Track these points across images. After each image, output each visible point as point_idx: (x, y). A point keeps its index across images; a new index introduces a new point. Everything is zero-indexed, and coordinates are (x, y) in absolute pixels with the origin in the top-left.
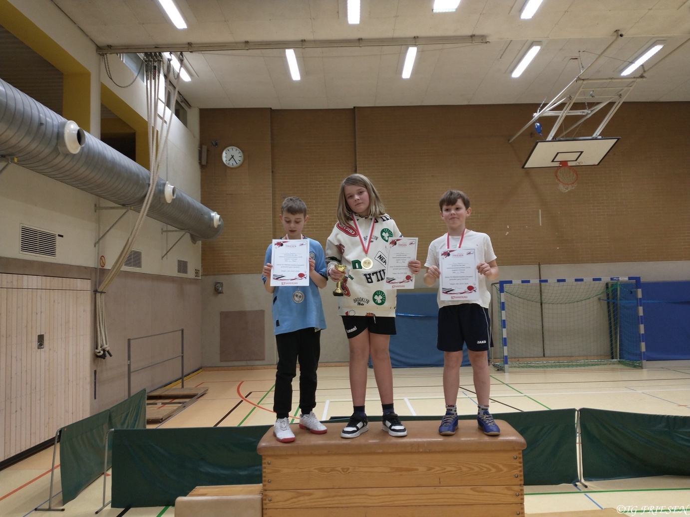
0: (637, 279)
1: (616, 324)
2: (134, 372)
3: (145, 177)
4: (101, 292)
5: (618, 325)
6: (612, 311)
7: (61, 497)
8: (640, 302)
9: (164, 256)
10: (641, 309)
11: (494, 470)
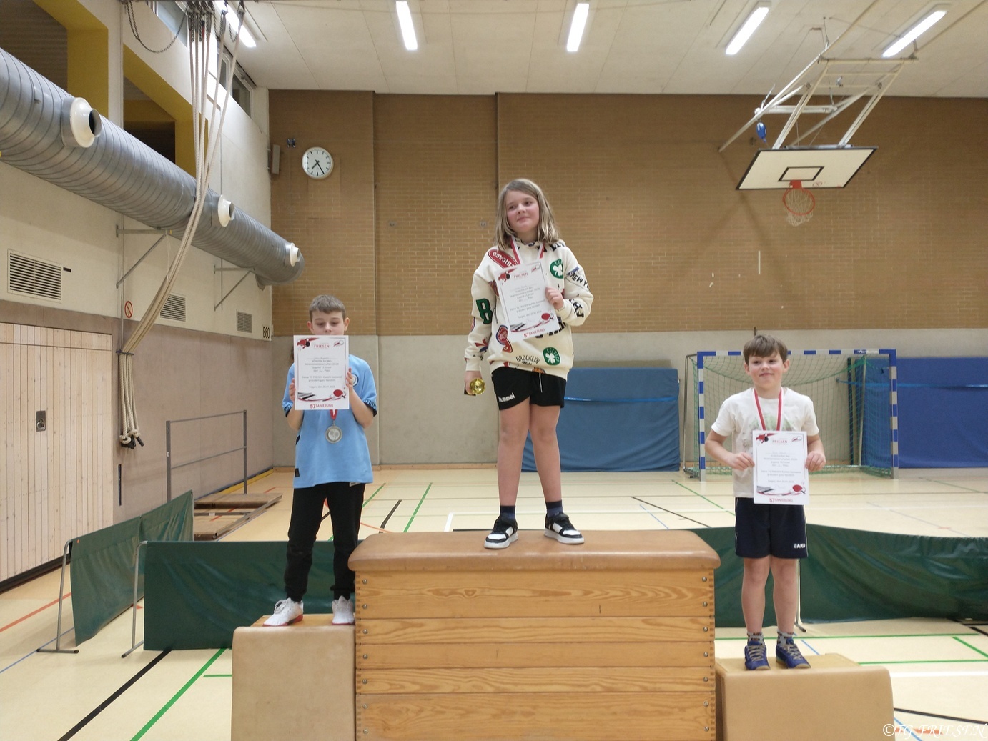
0: (892, 353)
1: (858, 416)
2: (176, 467)
3: (189, 187)
4: (127, 354)
5: (862, 418)
6: (854, 398)
7: (73, 635)
8: (893, 385)
9: (217, 306)
10: (894, 395)
11: (674, 596)
